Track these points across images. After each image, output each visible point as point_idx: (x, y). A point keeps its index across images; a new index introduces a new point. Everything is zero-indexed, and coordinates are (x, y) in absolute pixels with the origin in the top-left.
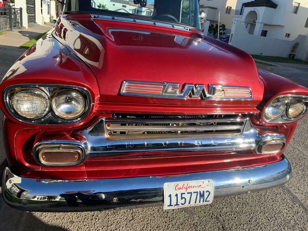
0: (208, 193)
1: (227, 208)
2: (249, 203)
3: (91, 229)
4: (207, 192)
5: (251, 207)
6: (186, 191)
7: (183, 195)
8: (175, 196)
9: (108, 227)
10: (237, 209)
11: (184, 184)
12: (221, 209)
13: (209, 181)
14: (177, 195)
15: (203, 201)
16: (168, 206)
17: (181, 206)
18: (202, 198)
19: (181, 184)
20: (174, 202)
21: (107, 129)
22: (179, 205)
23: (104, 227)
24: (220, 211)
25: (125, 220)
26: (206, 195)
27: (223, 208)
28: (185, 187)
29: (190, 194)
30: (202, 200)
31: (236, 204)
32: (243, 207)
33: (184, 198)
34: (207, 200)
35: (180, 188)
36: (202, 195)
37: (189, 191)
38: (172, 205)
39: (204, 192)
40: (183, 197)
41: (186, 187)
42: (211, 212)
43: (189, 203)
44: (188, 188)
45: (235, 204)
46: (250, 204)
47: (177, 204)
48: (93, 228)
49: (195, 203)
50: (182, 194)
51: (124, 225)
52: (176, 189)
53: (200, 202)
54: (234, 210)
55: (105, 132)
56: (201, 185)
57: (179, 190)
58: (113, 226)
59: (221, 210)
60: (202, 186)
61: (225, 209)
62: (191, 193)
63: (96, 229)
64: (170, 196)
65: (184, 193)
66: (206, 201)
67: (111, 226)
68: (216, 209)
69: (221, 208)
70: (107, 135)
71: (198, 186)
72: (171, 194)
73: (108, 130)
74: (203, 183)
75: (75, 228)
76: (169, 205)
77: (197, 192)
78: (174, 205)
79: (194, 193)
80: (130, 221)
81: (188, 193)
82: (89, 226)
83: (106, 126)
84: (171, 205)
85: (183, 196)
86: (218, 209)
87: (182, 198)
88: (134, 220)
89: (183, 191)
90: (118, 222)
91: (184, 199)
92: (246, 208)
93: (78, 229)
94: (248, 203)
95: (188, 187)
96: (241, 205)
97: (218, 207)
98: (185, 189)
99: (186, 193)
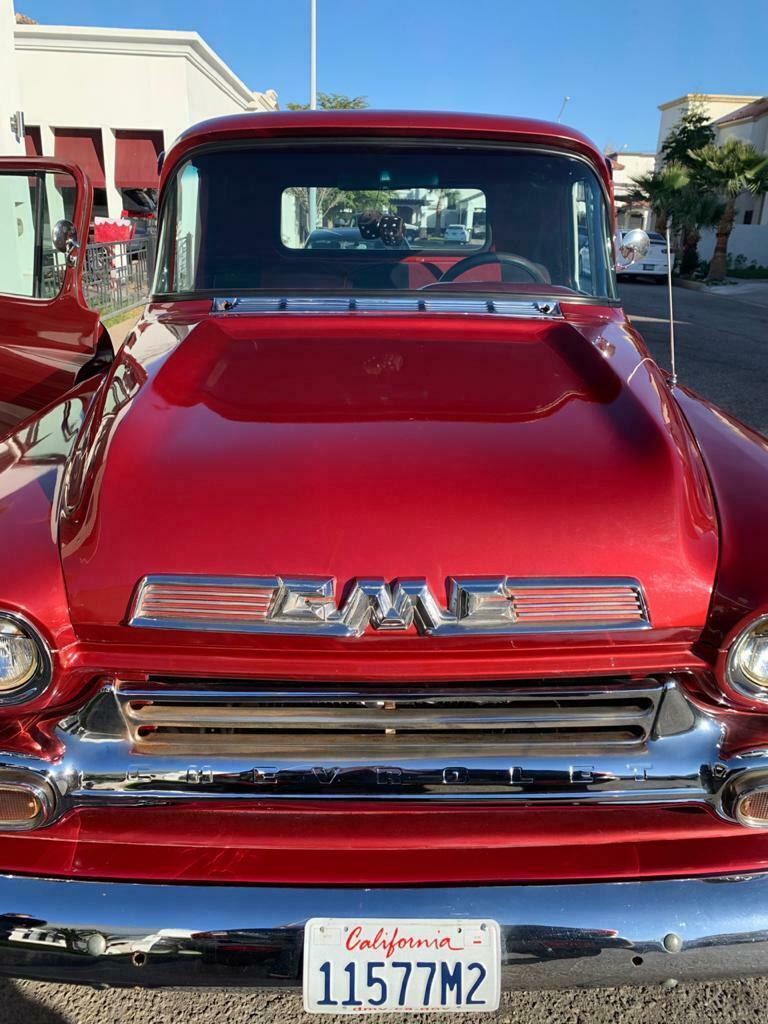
0: (476, 972)
1: (647, 1003)
2: (753, 993)
3: (139, 1014)
4: (471, 967)
5: (757, 1012)
6: (388, 956)
7: (374, 969)
8: (346, 970)
9: (190, 1015)
10: (692, 1013)
11: (382, 930)
12: (622, 1004)
13: (483, 927)
14: (350, 968)
15: (459, 1001)
16: (320, 1003)
17: (367, 1009)
18: (452, 989)
19: (370, 926)
20: (340, 992)
21: (131, 719)
22: (360, 1003)
23: (180, 1013)
24: (616, 1013)
25: (252, 999)
26: (468, 978)
27: (631, 1001)
28: (384, 942)
29: (404, 969)
30: (451, 995)
31: (691, 994)
32: (720, 1010)
33: (379, 981)
34: (473, 998)
35: (368, 942)
36: (452, 979)
37: (400, 955)
38: (335, 1003)
39: (458, 966)
40: (374, 976)
41: (387, 943)
42: (577, 1011)
43: (401, 1002)
44: (396, 947)
45: (687, 992)
46: (756, 998)
47: (352, 1001)
48: (143, 1012)
49: (426, 1002)
50: (371, 966)
51: (245, 1016)
52: (351, 945)
53: (443, 1001)
54: (675, 1017)
55: (125, 727)
56: (448, 940)
57: (361, 948)
58: (206, 1015)
59: (620, 1010)
60: (453, 944)
61: (639, 1006)
62: (408, 966)
63: (153, 1018)
64: (326, 968)
65: (381, 965)
66: (469, 1001)
67: (201, 1016)
68: (602, 1000)
69: (624, 1000)
70: (133, 736)
71: (436, 940)
72: (331, 962)
73: (135, 722)
74: (460, 931)
75: (95, 1002)
76: (323, 999)
77: (432, 966)
78: (340, 1003)
79: (420, 965)
80: (268, 1002)
81: (395, 965)
82: (135, 1001)
83: (124, 710)
84: (327, 1001)
85: (376, 972)
86: (607, 1002)
87: (371, 981)
88: (283, 1001)
89: (378, 955)
90: (227, 1003)
91: (377, 986)
92: (730, 1013)
93: (102, 1009)
94: (748, 994)
95: (395, 942)
96: (716, 998)
97: (609, 996)
98: (385, 947)
99: (388, 962)
